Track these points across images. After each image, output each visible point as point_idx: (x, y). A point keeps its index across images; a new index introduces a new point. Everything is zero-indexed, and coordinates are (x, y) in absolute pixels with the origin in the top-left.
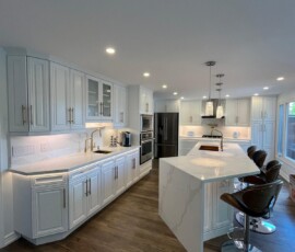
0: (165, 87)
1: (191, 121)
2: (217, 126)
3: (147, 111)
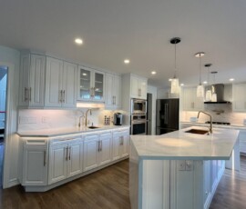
0: (154, 73)
1: (193, 107)
2: (223, 112)
3: (139, 95)
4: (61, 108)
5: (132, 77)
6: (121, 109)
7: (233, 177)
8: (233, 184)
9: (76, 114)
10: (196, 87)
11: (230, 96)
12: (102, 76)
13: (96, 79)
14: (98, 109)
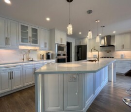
2: (110, 51)
3: (62, 42)
4: (8, 48)
5: (56, 31)
6: (51, 50)
7: (112, 86)
8: (112, 89)
9: (21, 53)
10: (96, 38)
11: (114, 42)
12: (37, 30)
13: (32, 32)
14: (36, 50)
